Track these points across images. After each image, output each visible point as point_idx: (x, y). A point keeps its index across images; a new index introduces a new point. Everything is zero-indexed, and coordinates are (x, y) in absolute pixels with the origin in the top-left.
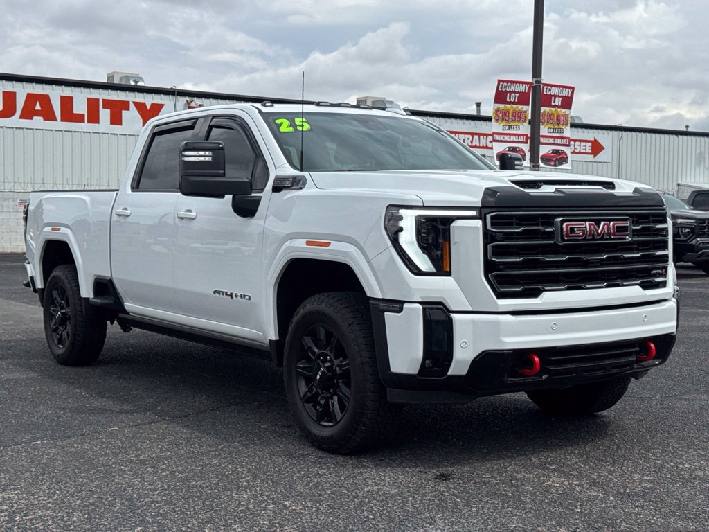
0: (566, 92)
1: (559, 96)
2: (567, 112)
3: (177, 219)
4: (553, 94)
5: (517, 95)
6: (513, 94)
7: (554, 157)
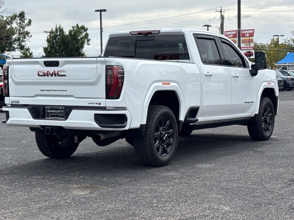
0: (251, 32)
1: (248, 33)
2: (252, 38)
3: (232, 76)
4: (245, 33)
5: (232, 35)
6: (231, 35)
7: (247, 54)
